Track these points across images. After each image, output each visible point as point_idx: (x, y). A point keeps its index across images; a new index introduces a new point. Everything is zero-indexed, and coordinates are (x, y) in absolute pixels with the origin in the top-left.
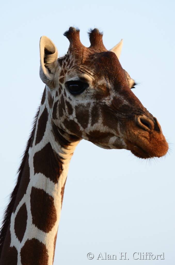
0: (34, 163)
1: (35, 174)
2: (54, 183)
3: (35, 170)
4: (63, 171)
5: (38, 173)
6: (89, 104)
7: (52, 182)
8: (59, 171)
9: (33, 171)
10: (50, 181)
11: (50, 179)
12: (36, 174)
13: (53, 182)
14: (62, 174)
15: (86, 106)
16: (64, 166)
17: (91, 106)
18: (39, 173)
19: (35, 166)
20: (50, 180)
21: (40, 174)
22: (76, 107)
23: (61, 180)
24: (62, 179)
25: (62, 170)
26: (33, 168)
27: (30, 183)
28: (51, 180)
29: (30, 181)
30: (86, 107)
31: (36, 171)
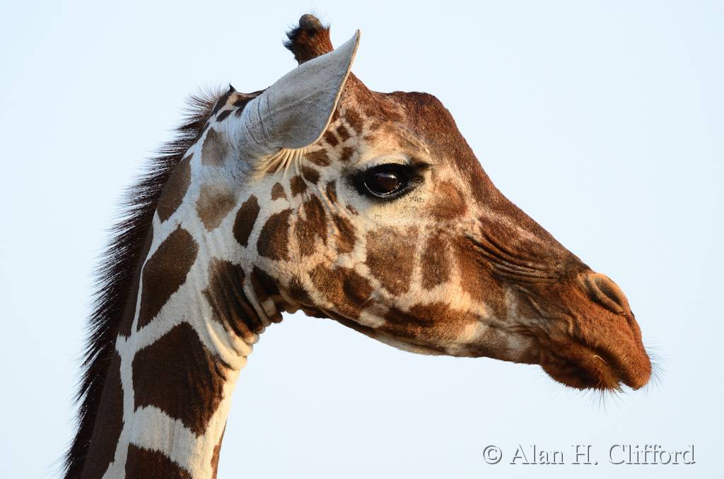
0: (134, 378)
1: (135, 410)
2: (195, 434)
3: (135, 397)
4: (223, 401)
5: (145, 406)
6: (413, 230)
7: (188, 430)
8: (211, 401)
9: (132, 401)
10: (182, 429)
11: (183, 422)
12: (140, 409)
13: (193, 431)
14: (218, 410)
15: (405, 233)
16: (227, 388)
17: (421, 236)
18: (150, 406)
19: (136, 386)
20: (183, 425)
21: (150, 408)
22: (371, 235)
23: (215, 424)
24: (217, 423)
25: (221, 398)
26: (133, 393)
27: (123, 433)
28: (185, 427)
29: (125, 426)
30: (405, 238)
31: (140, 402)
